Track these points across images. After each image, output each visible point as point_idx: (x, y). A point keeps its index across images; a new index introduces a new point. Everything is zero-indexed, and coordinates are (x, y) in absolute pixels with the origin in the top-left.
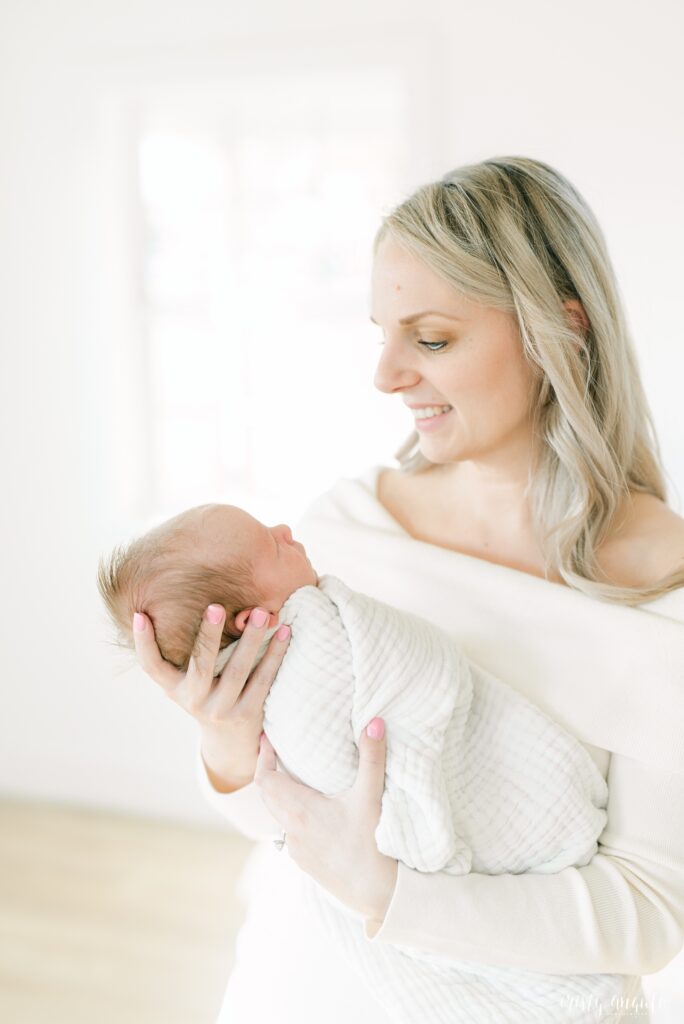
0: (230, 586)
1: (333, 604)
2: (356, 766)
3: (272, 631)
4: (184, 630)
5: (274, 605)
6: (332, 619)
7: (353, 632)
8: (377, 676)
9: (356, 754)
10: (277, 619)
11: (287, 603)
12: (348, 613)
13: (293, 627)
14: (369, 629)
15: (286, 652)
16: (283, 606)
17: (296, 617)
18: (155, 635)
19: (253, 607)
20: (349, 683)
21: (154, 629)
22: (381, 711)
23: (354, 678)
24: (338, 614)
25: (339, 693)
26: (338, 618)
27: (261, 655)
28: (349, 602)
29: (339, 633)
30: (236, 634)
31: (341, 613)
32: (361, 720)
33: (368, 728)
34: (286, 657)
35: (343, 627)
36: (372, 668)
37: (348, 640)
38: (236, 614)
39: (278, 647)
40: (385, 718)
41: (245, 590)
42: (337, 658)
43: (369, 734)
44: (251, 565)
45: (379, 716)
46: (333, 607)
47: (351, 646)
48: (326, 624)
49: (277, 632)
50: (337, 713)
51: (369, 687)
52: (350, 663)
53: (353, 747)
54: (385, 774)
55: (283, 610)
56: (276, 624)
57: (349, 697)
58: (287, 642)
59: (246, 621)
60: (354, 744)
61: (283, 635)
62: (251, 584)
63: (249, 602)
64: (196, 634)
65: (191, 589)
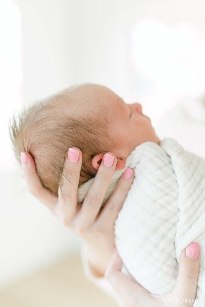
0: (89, 134)
1: (168, 156)
2: (175, 276)
3: (119, 173)
4: (54, 165)
5: (122, 153)
6: (166, 165)
7: (180, 177)
8: (196, 210)
9: (176, 268)
10: (125, 163)
11: (133, 152)
12: (178, 162)
13: (136, 171)
14: (193, 175)
15: (130, 188)
16: (130, 154)
17: (138, 162)
18: (36, 169)
19: (106, 152)
20: (175, 214)
21: (35, 164)
22: (198, 237)
23: (179, 210)
24: (170, 163)
25: (166, 221)
26: (170, 165)
27: (111, 190)
28: (179, 154)
29: (169, 176)
30: (93, 172)
31: (172, 162)
32: (182, 243)
33: (187, 250)
34: (130, 192)
35: (174, 172)
36: (193, 203)
37: (176, 182)
38: (92, 156)
39: (124, 184)
40: (200, 243)
41: (101, 139)
42: (167, 194)
43: (187, 254)
44: (107, 122)
45: (196, 241)
46: (167, 157)
47: (178, 186)
48: (160, 169)
49: (123, 173)
50: (164, 236)
51: (190, 218)
52: (176, 199)
53: (175, 262)
54: (197, 286)
55: (130, 157)
56: (123, 167)
57: (174, 225)
58: (131, 180)
59: (100, 162)
60: (176, 260)
61: (128, 176)
62: (106, 135)
63: (103, 148)
64: (62, 169)
65: (60, 134)
